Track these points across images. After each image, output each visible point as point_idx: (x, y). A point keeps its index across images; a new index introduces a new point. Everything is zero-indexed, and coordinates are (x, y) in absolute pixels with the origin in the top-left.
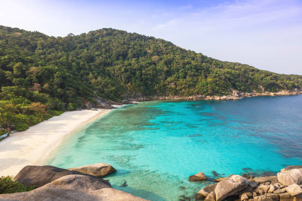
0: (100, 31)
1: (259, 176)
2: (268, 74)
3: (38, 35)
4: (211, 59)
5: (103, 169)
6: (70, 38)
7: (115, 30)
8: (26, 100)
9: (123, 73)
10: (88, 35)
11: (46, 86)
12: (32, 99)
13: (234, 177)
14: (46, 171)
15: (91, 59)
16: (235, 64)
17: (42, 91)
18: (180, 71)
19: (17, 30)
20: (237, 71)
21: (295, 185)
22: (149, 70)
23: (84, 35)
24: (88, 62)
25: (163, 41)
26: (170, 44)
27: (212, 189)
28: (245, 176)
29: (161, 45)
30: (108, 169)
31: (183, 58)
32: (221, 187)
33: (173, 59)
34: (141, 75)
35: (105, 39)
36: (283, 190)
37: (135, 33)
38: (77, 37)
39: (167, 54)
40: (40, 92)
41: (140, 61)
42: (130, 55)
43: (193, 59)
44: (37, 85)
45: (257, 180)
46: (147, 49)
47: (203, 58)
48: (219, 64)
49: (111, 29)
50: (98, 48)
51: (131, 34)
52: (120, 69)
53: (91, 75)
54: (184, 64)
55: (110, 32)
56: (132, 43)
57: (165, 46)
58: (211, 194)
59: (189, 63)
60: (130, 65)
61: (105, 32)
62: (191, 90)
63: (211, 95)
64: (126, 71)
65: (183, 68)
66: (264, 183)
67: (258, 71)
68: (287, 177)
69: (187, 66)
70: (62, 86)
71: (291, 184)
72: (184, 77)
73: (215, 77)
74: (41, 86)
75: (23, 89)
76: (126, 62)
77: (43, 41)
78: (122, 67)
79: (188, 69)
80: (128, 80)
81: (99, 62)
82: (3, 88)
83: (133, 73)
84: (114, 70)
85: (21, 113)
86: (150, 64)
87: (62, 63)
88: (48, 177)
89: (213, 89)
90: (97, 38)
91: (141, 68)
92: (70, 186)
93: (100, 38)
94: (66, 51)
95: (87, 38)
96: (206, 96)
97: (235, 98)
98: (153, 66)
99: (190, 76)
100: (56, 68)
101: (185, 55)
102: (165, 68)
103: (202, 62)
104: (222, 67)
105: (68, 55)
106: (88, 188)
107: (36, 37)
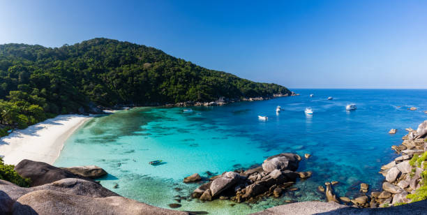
0: (92, 41)
1: (248, 169)
2: (247, 82)
3: (38, 47)
4: (200, 67)
5: (94, 172)
6: (65, 48)
7: (107, 39)
8: (27, 103)
9: (114, 79)
10: (81, 44)
11: (43, 90)
12: (32, 102)
13: (227, 174)
15: (84, 66)
16: (221, 73)
17: (40, 95)
18: (172, 77)
19: (22, 45)
20: (223, 79)
21: (276, 170)
22: (140, 77)
23: (77, 45)
24: (81, 69)
25: (153, 49)
26: (160, 52)
27: (208, 186)
28: (236, 171)
29: (152, 53)
30: (99, 172)
31: (173, 65)
32: (217, 184)
33: (164, 66)
34: (133, 81)
35: (97, 47)
36: (268, 176)
37: (126, 42)
38: (71, 48)
39: (158, 61)
40: (39, 96)
41: (131, 67)
42: (121, 62)
43: (183, 67)
44: (35, 90)
45: (247, 173)
46: (138, 56)
47: (193, 66)
48: (208, 73)
49: (103, 38)
50: (90, 55)
51: (122, 43)
52: (111, 76)
53: (83, 80)
54: (175, 71)
55: (103, 42)
56: (124, 51)
57: (156, 54)
58: (207, 192)
59: (179, 70)
60: (121, 71)
61: (97, 42)
62: (182, 96)
63: (200, 101)
64: (118, 77)
65: (174, 74)
66: (253, 174)
67: (239, 79)
68: (270, 166)
69: (177, 73)
70: (57, 91)
71: (273, 170)
72: (175, 84)
73: (204, 84)
74: (40, 91)
75: (25, 93)
76: (117, 69)
77: (41, 52)
78: (114, 73)
79: (179, 76)
80: (119, 86)
81: (91, 69)
82: (11, 92)
83: (124, 79)
84: (106, 76)
85: (23, 114)
86: (142, 71)
87: (57, 70)
88: (42, 173)
89: (202, 95)
90: (90, 47)
91: (132, 75)
92: (72, 190)
93: (93, 47)
94: (61, 59)
95: (80, 47)
96: (196, 102)
97: (221, 103)
98: (145, 73)
99: (180, 83)
100: (53, 75)
101: (175, 63)
102: (156, 75)
103: (192, 70)
104: (209, 75)
105: (63, 63)
106: (92, 194)
107: (37, 49)
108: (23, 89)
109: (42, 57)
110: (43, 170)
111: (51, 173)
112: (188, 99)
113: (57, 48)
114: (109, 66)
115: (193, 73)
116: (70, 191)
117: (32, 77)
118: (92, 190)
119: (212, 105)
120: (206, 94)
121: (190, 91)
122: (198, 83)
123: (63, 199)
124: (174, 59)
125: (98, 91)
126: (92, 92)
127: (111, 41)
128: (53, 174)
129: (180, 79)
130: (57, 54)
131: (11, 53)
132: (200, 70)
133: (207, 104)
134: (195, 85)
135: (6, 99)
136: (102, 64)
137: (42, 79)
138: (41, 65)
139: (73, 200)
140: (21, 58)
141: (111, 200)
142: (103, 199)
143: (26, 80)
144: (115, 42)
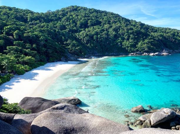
0: (68, 8)
3: (28, 11)
4: (148, 26)
6: (49, 13)
7: (79, 7)
8: (22, 56)
10: (61, 11)
11: (34, 46)
12: (26, 54)
13: (165, 110)
14: (38, 100)
15: (63, 27)
16: (166, 29)
17: (33, 49)
19: (14, 8)
20: (168, 34)
22: (103, 35)
23: (58, 11)
24: (61, 30)
26: (117, 15)
27: (149, 117)
29: (111, 16)
30: (76, 101)
31: (127, 25)
33: (120, 27)
34: (97, 38)
35: (72, 13)
38: (53, 13)
39: (115, 23)
40: (31, 50)
42: (89, 24)
43: (134, 26)
44: (28, 45)
46: (101, 19)
47: (142, 25)
48: (154, 30)
50: (67, 19)
51: (90, 9)
52: (83, 35)
55: (76, 8)
57: (114, 17)
58: (147, 121)
59: (131, 29)
60: (89, 31)
61: (72, 9)
62: (133, 49)
63: (147, 52)
64: (87, 35)
69: (130, 31)
72: (128, 39)
73: (151, 39)
74: (32, 46)
75: (20, 48)
76: (87, 29)
77: (31, 16)
78: (84, 33)
79: (131, 34)
80: (88, 41)
81: (68, 29)
82: (8, 47)
83: (91, 37)
84: (79, 35)
85: (20, 64)
86: (103, 30)
87: (44, 30)
88: (39, 105)
89: (149, 48)
90: (67, 13)
91: (97, 34)
92: (63, 111)
93: (69, 13)
94: (46, 22)
95: (60, 13)
96: (143, 52)
97: (164, 54)
98: (105, 32)
99: (132, 39)
100: (41, 34)
101: (128, 23)
102: (114, 33)
103: (141, 28)
104: (156, 31)
105: (48, 25)
106: (74, 113)
107: (27, 13)
108: (18, 45)
109: (32, 19)
110: (39, 103)
111: (45, 104)
112: (137, 50)
113: (43, 13)
114: (81, 27)
115: (143, 30)
116: (62, 111)
117: (25, 35)
118: (74, 110)
119: (156, 55)
120: (152, 47)
121: (140, 44)
122: (146, 38)
123: (59, 116)
124: (127, 20)
125: (74, 45)
126: (70, 47)
127: (82, 8)
128: (47, 105)
129: (131, 35)
130: (43, 18)
131: (4, 14)
132: (148, 28)
133: (153, 54)
134: (144, 40)
135: (4, 53)
136: (75, 26)
137: (33, 37)
138: (31, 26)
139: (64, 116)
140: (14, 20)
141: (85, 116)
142: (80, 115)
143: (20, 37)
144: (85, 9)
